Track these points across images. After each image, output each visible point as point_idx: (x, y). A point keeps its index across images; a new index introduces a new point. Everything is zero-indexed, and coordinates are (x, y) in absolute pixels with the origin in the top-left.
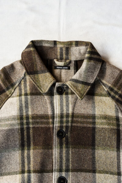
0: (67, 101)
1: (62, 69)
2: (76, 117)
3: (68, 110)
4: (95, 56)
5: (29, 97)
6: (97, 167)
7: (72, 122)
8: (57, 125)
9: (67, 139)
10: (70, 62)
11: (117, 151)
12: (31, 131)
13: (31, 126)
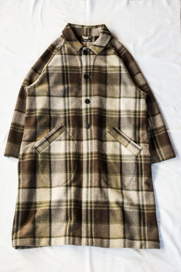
0: (90, 59)
1: (87, 41)
2: (95, 68)
3: (90, 63)
4: (107, 32)
5: (67, 56)
6: (108, 95)
7: (93, 70)
8: (84, 72)
9: (90, 79)
10: (92, 37)
11: (119, 86)
12: (69, 75)
13: (69, 72)
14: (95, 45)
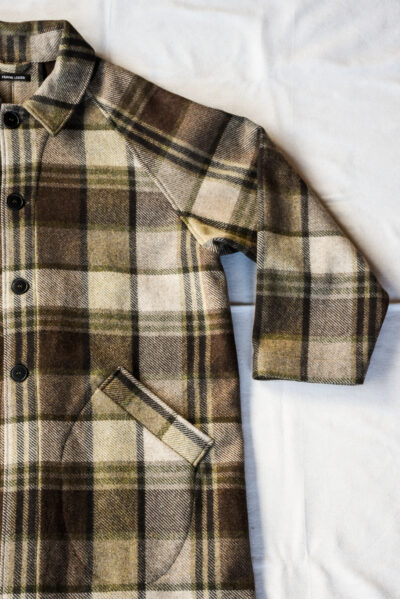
0: (27, 140)
1: (14, 80)
2: (46, 171)
3: (28, 157)
4: (80, 49)
6: (91, 261)
7: (38, 179)
8: (7, 185)
9: (28, 210)
10: (30, 66)
11: (130, 231)
14: (42, 99)
